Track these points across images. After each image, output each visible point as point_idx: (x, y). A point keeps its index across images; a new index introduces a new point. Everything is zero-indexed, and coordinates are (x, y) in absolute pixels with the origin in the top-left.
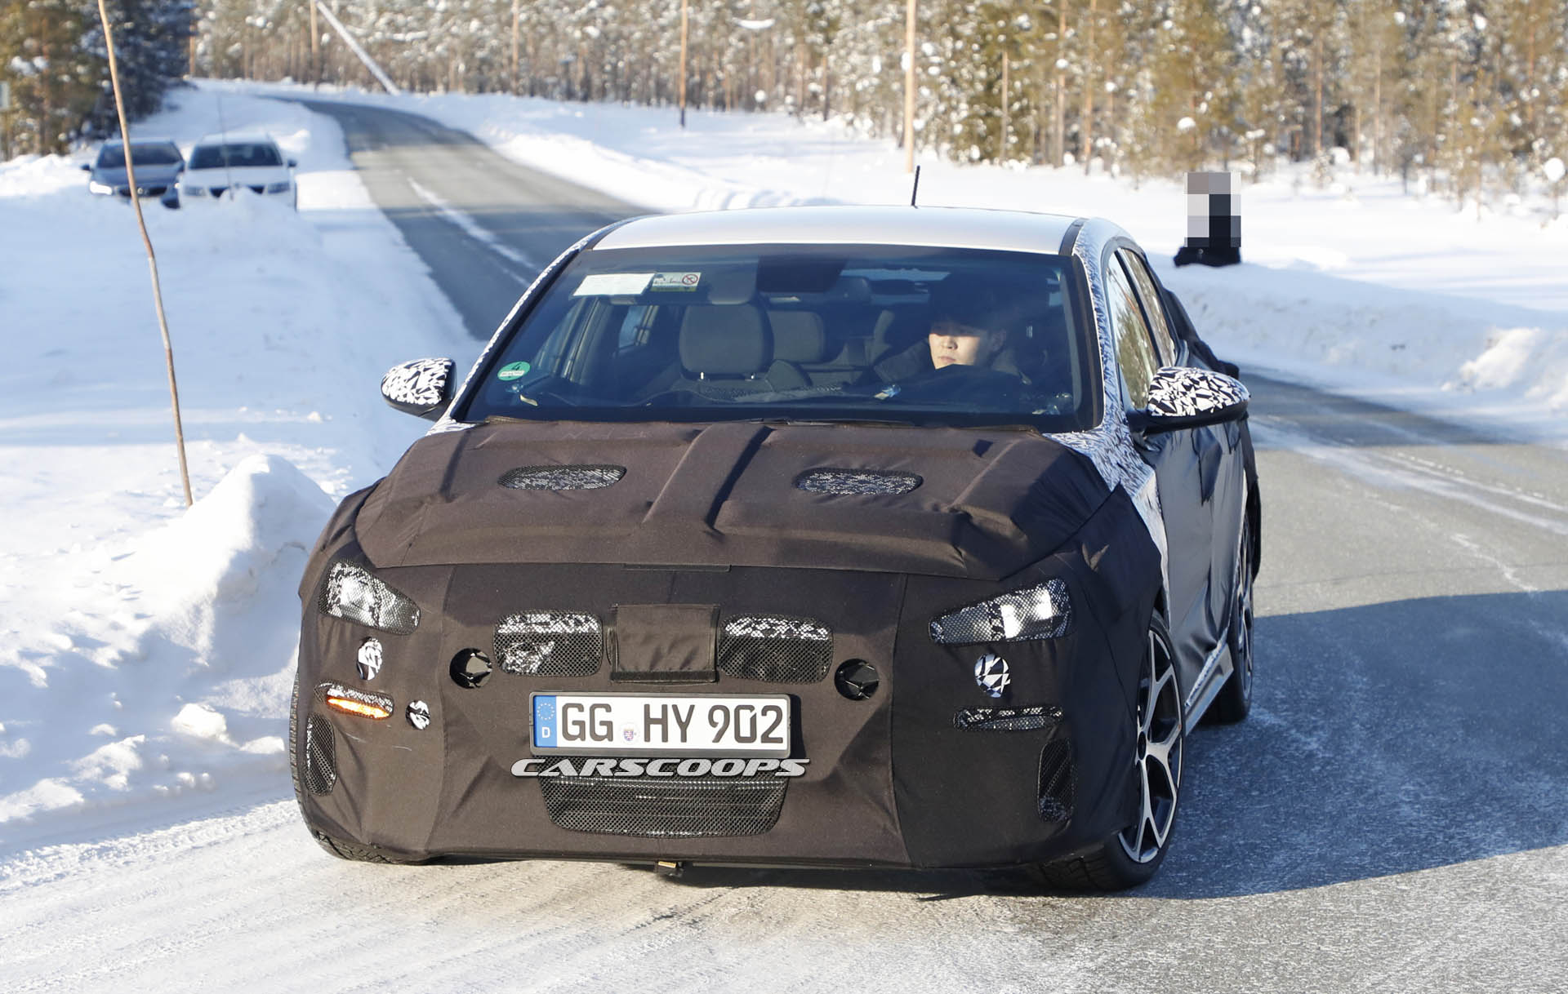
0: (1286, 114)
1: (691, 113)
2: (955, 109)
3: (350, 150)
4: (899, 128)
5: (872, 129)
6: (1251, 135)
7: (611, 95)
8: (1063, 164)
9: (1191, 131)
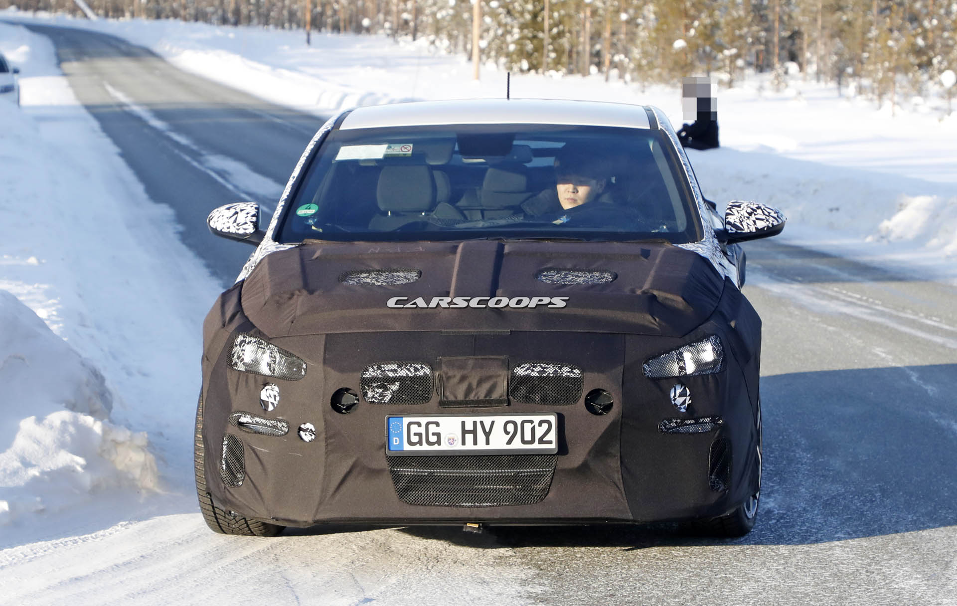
0: (752, 37)
1: (314, 35)
2: (510, 32)
3: (60, 60)
4: (469, 46)
5: (449, 47)
6: (727, 52)
7: (255, 21)
8: (589, 74)
9: (683, 50)
